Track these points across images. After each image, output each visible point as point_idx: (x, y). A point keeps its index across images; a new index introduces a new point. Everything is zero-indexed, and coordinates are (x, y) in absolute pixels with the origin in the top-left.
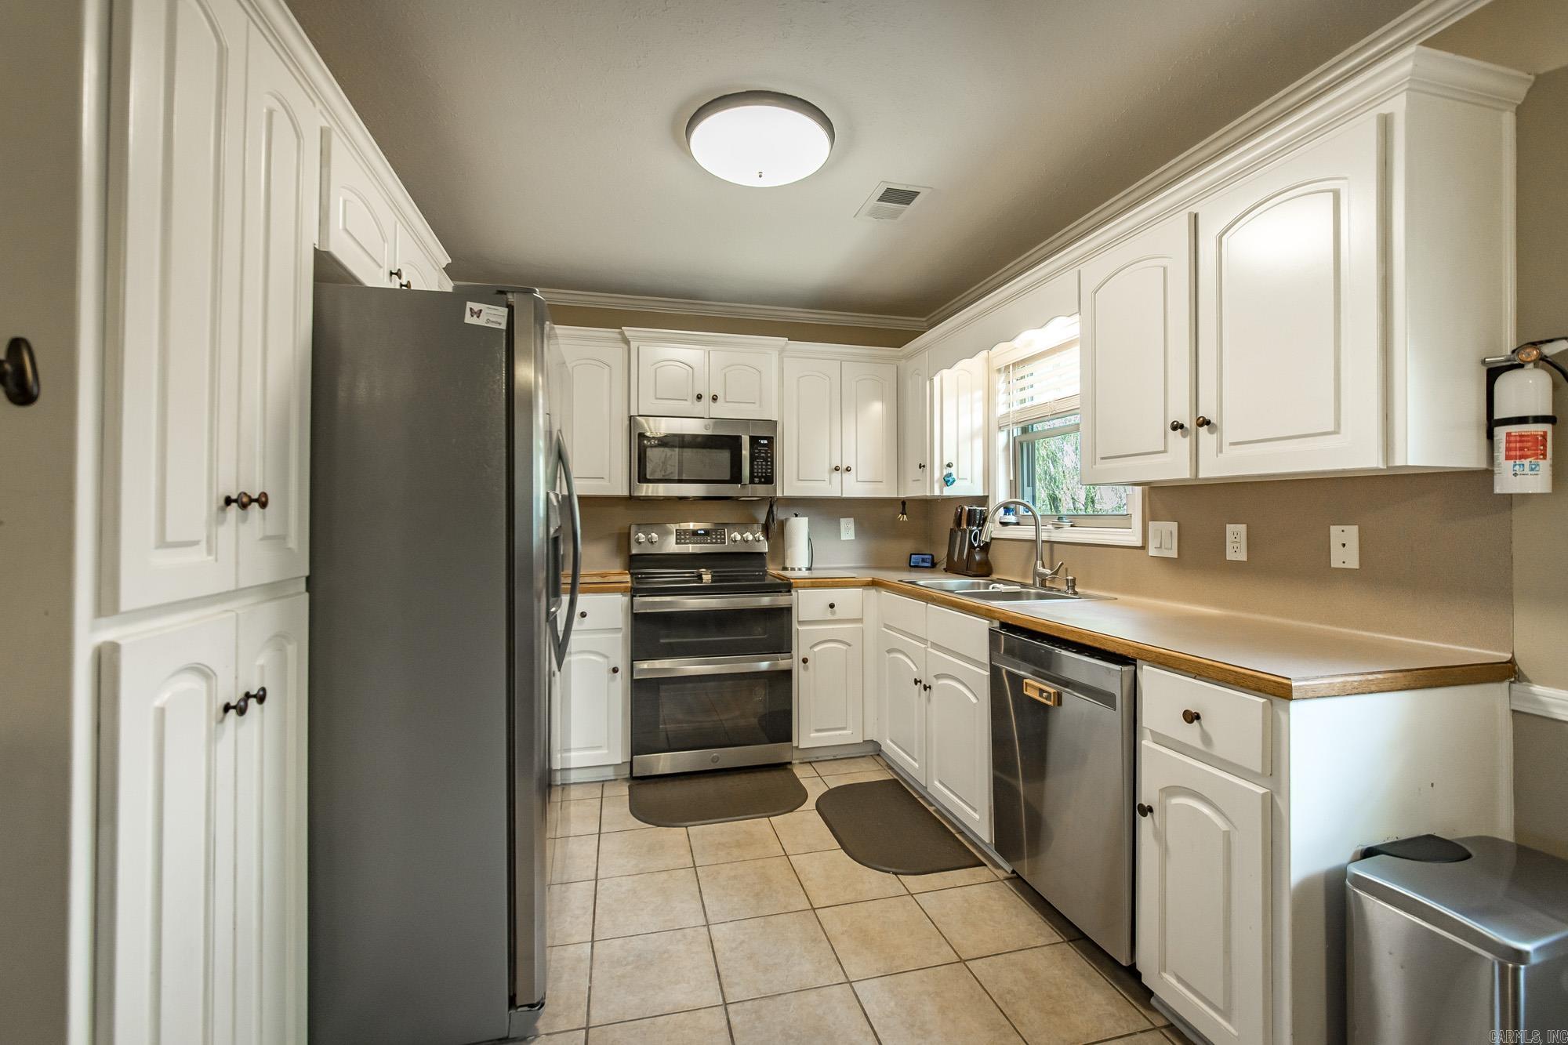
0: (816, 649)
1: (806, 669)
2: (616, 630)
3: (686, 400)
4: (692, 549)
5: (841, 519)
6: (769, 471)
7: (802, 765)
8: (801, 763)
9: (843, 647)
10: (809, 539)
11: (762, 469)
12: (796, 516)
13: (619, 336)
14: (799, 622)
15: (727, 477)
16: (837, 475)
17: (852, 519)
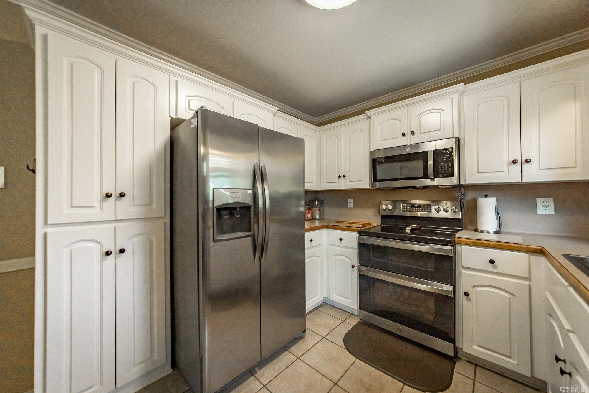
0: (479, 289)
1: (469, 300)
2: (353, 248)
3: (397, 138)
4: (420, 214)
5: (537, 199)
6: (450, 169)
7: (468, 363)
8: (468, 361)
9: (508, 296)
10: (497, 213)
11: (444, 168)
12: (486, 196)
13: (367, 116)
14: (464, 268)
15: (422, 175)
16: (517, 167)
17: (552, 199)
